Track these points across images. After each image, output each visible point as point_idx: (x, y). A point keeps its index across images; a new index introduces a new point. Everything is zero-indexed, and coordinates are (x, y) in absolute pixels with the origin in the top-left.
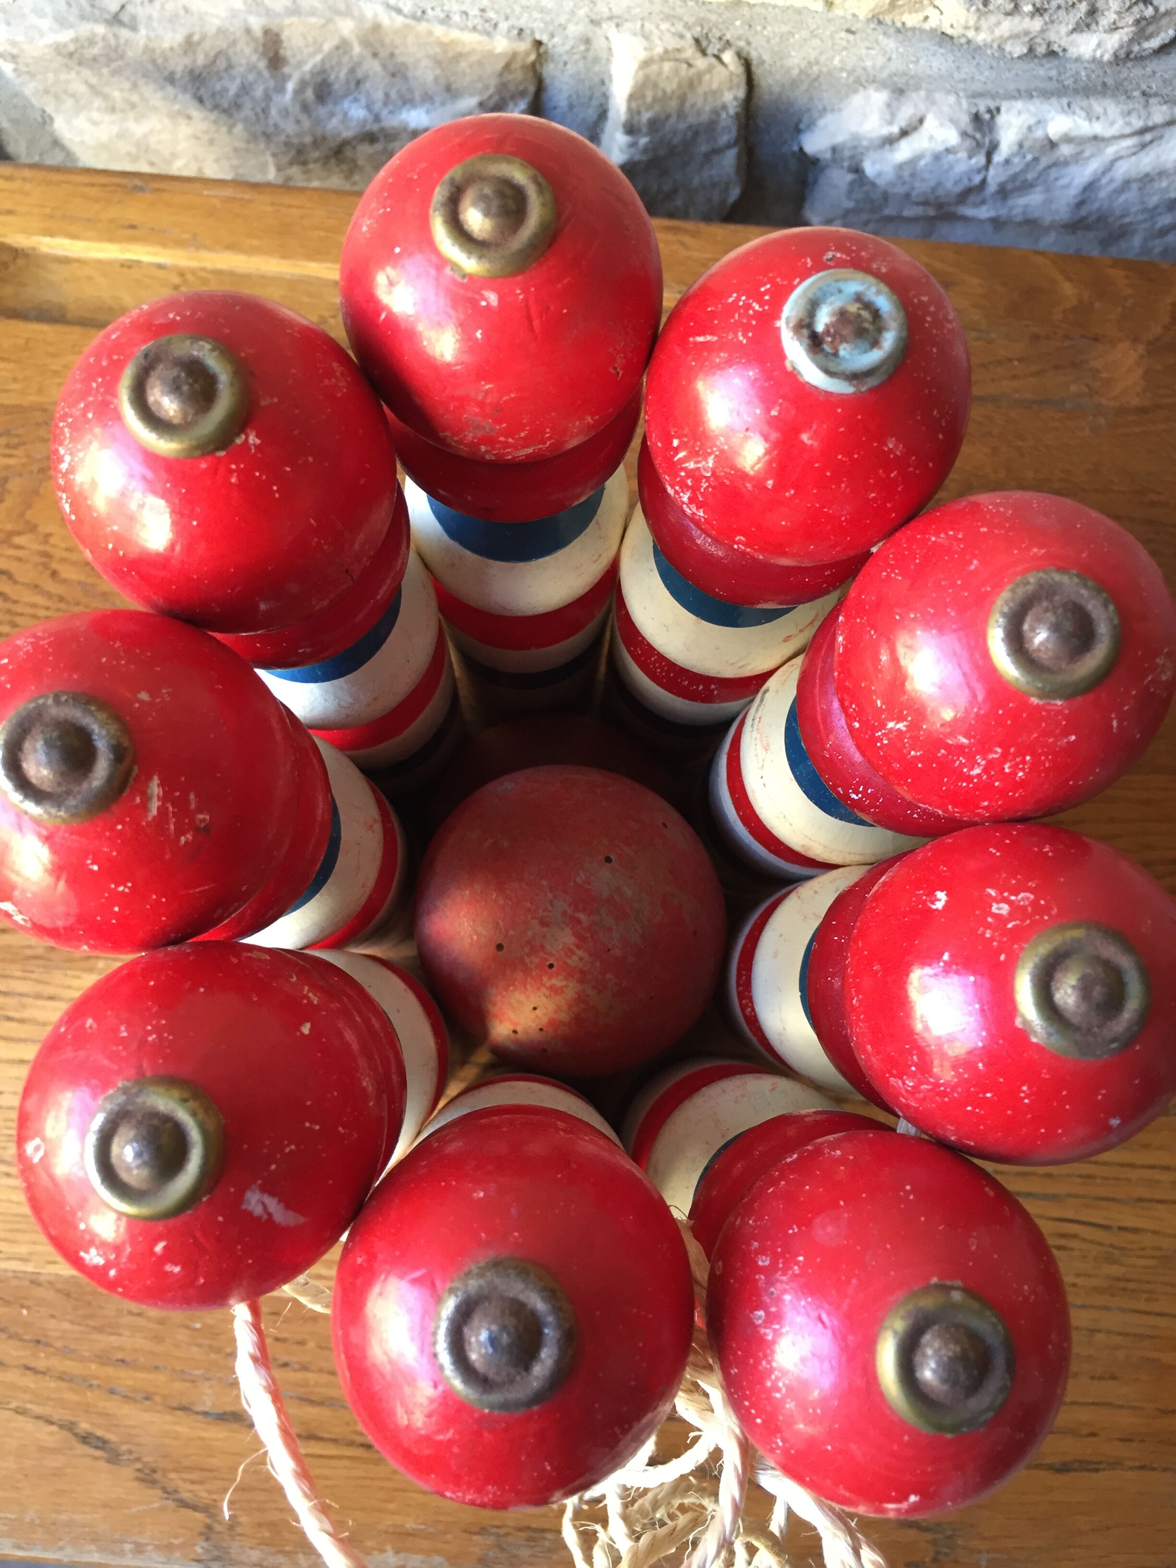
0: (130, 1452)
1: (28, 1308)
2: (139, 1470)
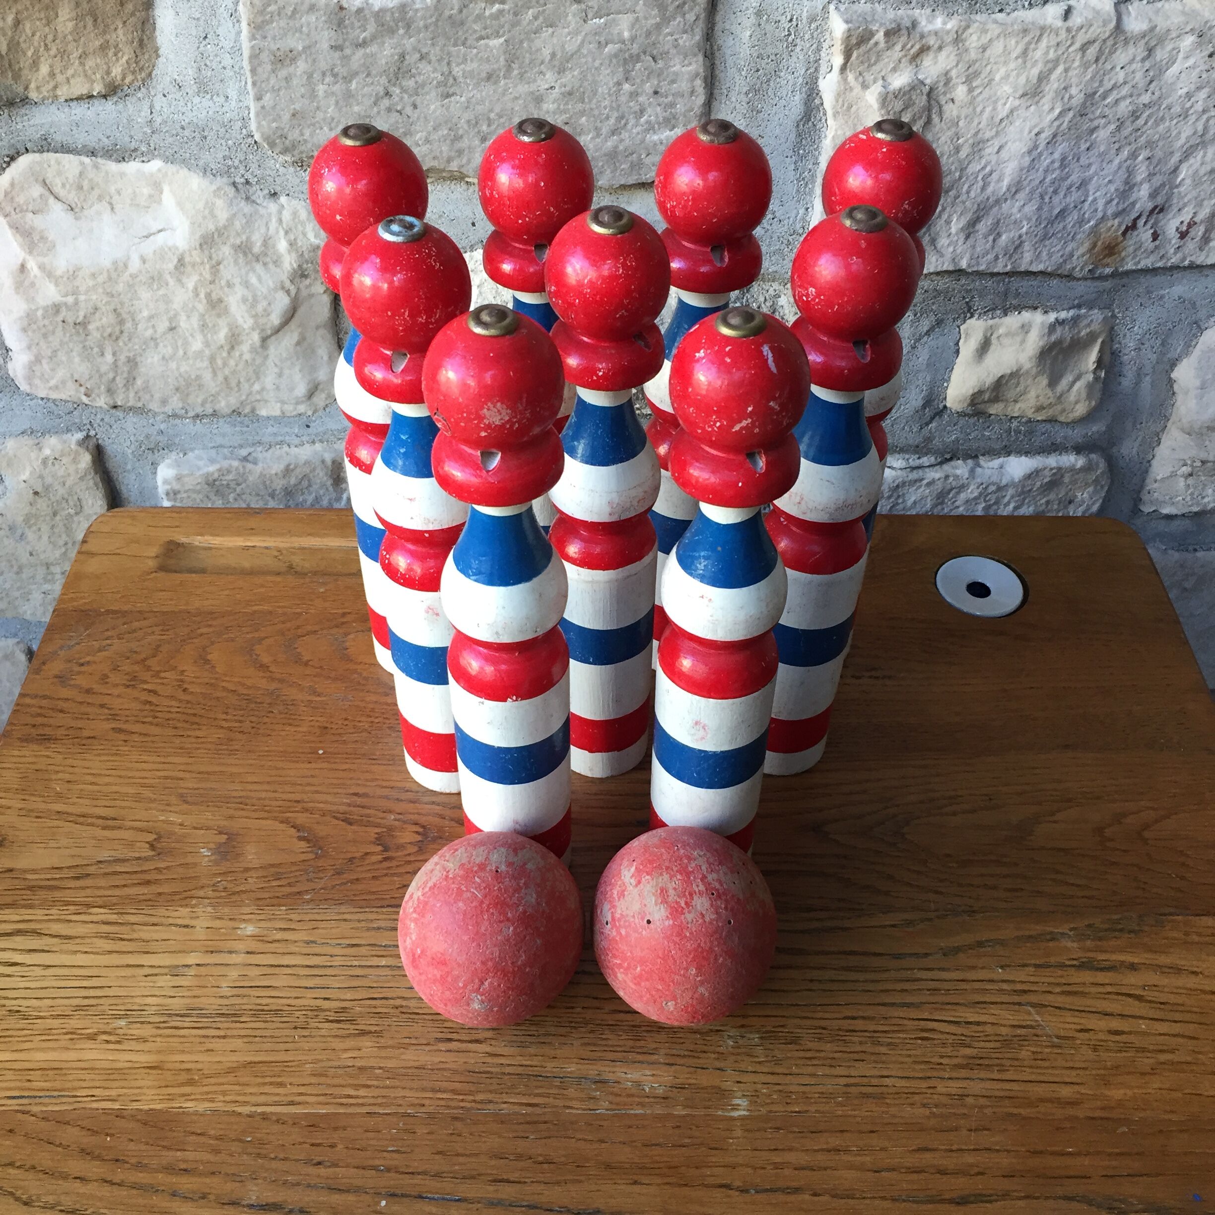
1: (112, 1135)
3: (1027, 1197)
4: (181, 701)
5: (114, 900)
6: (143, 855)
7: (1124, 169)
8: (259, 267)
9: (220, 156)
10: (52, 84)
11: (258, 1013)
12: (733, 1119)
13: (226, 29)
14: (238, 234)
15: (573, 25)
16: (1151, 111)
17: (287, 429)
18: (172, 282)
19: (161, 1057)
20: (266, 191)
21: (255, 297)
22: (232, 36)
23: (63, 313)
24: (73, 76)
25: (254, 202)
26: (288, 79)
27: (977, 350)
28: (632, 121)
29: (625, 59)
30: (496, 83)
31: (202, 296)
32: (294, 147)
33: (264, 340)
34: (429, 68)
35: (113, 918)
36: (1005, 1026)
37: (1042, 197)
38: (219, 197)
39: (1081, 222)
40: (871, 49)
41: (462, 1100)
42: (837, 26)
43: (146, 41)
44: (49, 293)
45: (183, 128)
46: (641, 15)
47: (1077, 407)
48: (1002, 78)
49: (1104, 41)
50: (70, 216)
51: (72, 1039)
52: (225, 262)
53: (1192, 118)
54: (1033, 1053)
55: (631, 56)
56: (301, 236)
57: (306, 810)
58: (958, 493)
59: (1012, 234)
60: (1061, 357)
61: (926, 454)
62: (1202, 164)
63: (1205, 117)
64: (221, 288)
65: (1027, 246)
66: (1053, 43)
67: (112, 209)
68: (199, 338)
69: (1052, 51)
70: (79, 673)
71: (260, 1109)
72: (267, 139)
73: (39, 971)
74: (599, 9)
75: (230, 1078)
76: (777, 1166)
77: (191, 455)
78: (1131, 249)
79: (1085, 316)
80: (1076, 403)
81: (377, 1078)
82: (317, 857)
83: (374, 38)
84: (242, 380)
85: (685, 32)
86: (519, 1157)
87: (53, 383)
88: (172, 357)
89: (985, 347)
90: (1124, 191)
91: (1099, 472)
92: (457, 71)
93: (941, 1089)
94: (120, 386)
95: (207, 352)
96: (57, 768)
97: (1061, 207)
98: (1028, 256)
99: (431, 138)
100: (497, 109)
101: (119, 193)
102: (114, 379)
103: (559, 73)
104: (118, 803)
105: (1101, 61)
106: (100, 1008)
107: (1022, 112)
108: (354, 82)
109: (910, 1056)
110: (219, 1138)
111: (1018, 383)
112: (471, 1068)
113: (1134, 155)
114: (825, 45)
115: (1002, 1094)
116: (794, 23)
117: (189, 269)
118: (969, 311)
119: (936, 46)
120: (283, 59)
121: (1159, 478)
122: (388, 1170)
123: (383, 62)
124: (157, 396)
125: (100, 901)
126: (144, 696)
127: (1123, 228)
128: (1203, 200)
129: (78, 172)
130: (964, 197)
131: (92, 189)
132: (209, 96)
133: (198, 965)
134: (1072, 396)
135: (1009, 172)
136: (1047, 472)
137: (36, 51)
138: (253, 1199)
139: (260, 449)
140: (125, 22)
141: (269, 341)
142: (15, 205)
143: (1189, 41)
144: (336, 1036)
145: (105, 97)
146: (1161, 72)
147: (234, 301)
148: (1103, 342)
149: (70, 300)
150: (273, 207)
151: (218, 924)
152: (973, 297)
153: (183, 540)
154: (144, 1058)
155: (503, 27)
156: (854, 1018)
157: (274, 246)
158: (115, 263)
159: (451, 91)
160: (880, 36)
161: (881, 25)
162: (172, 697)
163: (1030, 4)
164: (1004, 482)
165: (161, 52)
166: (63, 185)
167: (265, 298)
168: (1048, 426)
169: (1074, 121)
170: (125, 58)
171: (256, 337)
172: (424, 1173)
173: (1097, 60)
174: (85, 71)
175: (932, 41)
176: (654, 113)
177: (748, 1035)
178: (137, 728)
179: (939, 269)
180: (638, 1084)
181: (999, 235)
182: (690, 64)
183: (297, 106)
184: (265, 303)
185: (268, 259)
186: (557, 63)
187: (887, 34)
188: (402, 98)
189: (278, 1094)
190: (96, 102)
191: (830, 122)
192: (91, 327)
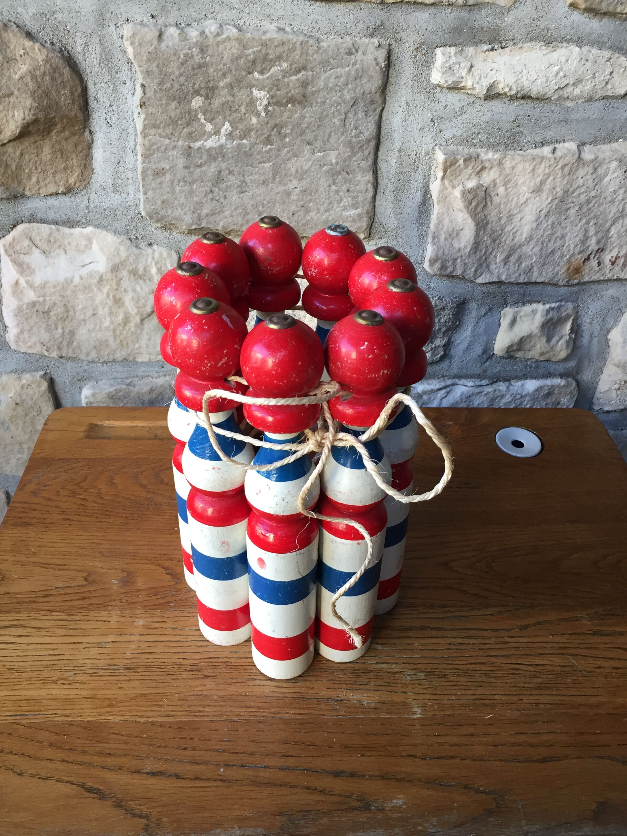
0: (110, 794)
1: (67, 735)
2: (114, 802)
3: (578, 757)
4: (99, 504)
5: (66, 608)
6: (81, 584)
7: (583, 229)
8: (141, 282)
9: (123, 224)
10: (37, 187)
11: (147, 667)
12: (414, 719)
13: (130, 159)
14: (131, 264)
15: (307, 156)
16: (596, 199)
17: (152, 369)
18: (95, 289)
19: (95, 692)
20: (146, 243)
21: (138, 297)
22: (133, 162)
23: (37, 307)
24: (49, 183)
25: (140, 248)
26: (160, 184)
27: (510, 324)
28: (336, 206)
29: (333, 174)
30: (267, 185)
31: (111, 296)
32: (162, 219)
33: (142, 320)
34: (234, 178)
35: (66, 617)
36: (557, 666)
37: (542, 244)
38: (122, 245)
39: (562, 256)
40: (457, 168)
41: (264, 712)
42: (440, 157)
43: (87, 165)
44: (31, 296)
45: (105, 210)
46: (341, 151)
47: (561, 353)
48: (522, 183)
49: (573, 164)
50: (43, 256)
51: (43, 683)
52: (124, 279)
53: (617, 203)
54: (574, 680)
55: (336, 172)
56: (164, 266)
57: (169, 559)
58: (501, 399)
59: (528, 263)
60: (552, 327)
61: (484, 379)
62: (622, 226)
63: (623, 203)
64: (121, 292)
65: (535, 269)
66: (547, 165)
67: (66, 252)
68: (108, 319)
69: (547, 169)
70: (44, 490)
71: (150, 720)
72: (148, 214)
73: (24, 647)
74: (321, 148)
75: (133, 702)
76: (441, 744)
77: (100, 382)
78: (587, 270)
79: (564, 306)
80: (561, 351)
81: (215, 701)
82: (177, 583)
83: (206, 162)
84: (129, 342)
85: (363, 160)
86: (297, 743)
87: (29, 344)
88: (93, 330)
89: (513, 322)
90: (583, 241)
91: (572, 388)
92: (248, 179)
93: (525, 700)
94: (65, 345)
95: (112, 327)
96: (32, 539)
97: (552, 249)
98: (535, 274)
99: (233, 214)
100: (268, 199)
101: (69, 244)
102: (62, 342)
103: (299, 180)
104: (66, 557)
105: (571, 174)
106: (59, 666)
107: (532, 200)
108: (195, 185)
109: (507, 683)
110: (128, 736)
111: (531, 341)
112: (267, 695)
113: (588, 222)
114: (433, 167)
115: (558, 702)
116: (418, 156)
117: (105, 282)
118: (505, 304)
119: (489, 167)
120: (158, 173)
121: (602, 391)
122: (224, 751)
123: (210, 175)
124: (84, 351)
125: (57, 609)
126: (80, 502)
127: (583, 259)
128: (623, 245)
129: (48, 233)
130: (503, 244)
131: (56, 242)
132: (119, 194)
133: (113, 642)
134: (559, 347)
135: (526, 231)
136: (546, 388)
137: (31, 170)
138: (148, 769)
139: (136, 379)
140: (77, 155)
141: (145, 321)
142: (14, 250)
143: (614, 164)
144: (191, 679)
145: (65, 194)
146: (601, 180)
147: (128, 300)
148: (573, 319)
149: (41, 299)
150: (149, 250)
151: (123, 619)
152: (507, 296)
153: (99, 423)
154: (84, 693)
155: (271, 157)
156: (475, 664)
157: (149, 271)
158: (66, 279)
159: (244, 190)
160: (461, 162)
161: (462, 156)
162: (95, 502)
163: (535, 146)
164: (524, 393)
165: (95, 171)
166: (40, 240)
167: (144, 298)
168: (546, 363)
169: (558, 205)
170: (77, 174)
171: (138, 319)
172: (244, 753)
173: (569, 174)
174: (55, 181)
175: (487, 164)
176: (347, 201)
177: (418, 674)
178: (76, 518)
179: (491, 281)
180: (360, 701)
181: (521, 263)
182: (366, 176)
183: (165, 197)
184: (143, 301)
185: (146, 278)
186: (298, 175)
187: (465, 161)
188: (219, 193)
189: (160, 711)
190: (60, 196)
191: (436, 206)
192: (52, 314)
